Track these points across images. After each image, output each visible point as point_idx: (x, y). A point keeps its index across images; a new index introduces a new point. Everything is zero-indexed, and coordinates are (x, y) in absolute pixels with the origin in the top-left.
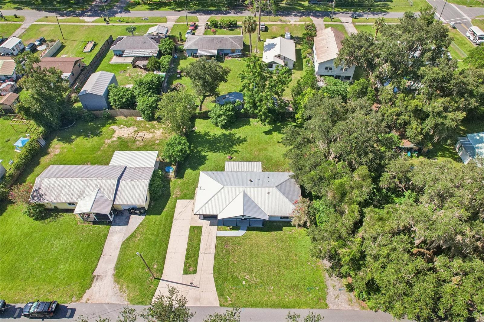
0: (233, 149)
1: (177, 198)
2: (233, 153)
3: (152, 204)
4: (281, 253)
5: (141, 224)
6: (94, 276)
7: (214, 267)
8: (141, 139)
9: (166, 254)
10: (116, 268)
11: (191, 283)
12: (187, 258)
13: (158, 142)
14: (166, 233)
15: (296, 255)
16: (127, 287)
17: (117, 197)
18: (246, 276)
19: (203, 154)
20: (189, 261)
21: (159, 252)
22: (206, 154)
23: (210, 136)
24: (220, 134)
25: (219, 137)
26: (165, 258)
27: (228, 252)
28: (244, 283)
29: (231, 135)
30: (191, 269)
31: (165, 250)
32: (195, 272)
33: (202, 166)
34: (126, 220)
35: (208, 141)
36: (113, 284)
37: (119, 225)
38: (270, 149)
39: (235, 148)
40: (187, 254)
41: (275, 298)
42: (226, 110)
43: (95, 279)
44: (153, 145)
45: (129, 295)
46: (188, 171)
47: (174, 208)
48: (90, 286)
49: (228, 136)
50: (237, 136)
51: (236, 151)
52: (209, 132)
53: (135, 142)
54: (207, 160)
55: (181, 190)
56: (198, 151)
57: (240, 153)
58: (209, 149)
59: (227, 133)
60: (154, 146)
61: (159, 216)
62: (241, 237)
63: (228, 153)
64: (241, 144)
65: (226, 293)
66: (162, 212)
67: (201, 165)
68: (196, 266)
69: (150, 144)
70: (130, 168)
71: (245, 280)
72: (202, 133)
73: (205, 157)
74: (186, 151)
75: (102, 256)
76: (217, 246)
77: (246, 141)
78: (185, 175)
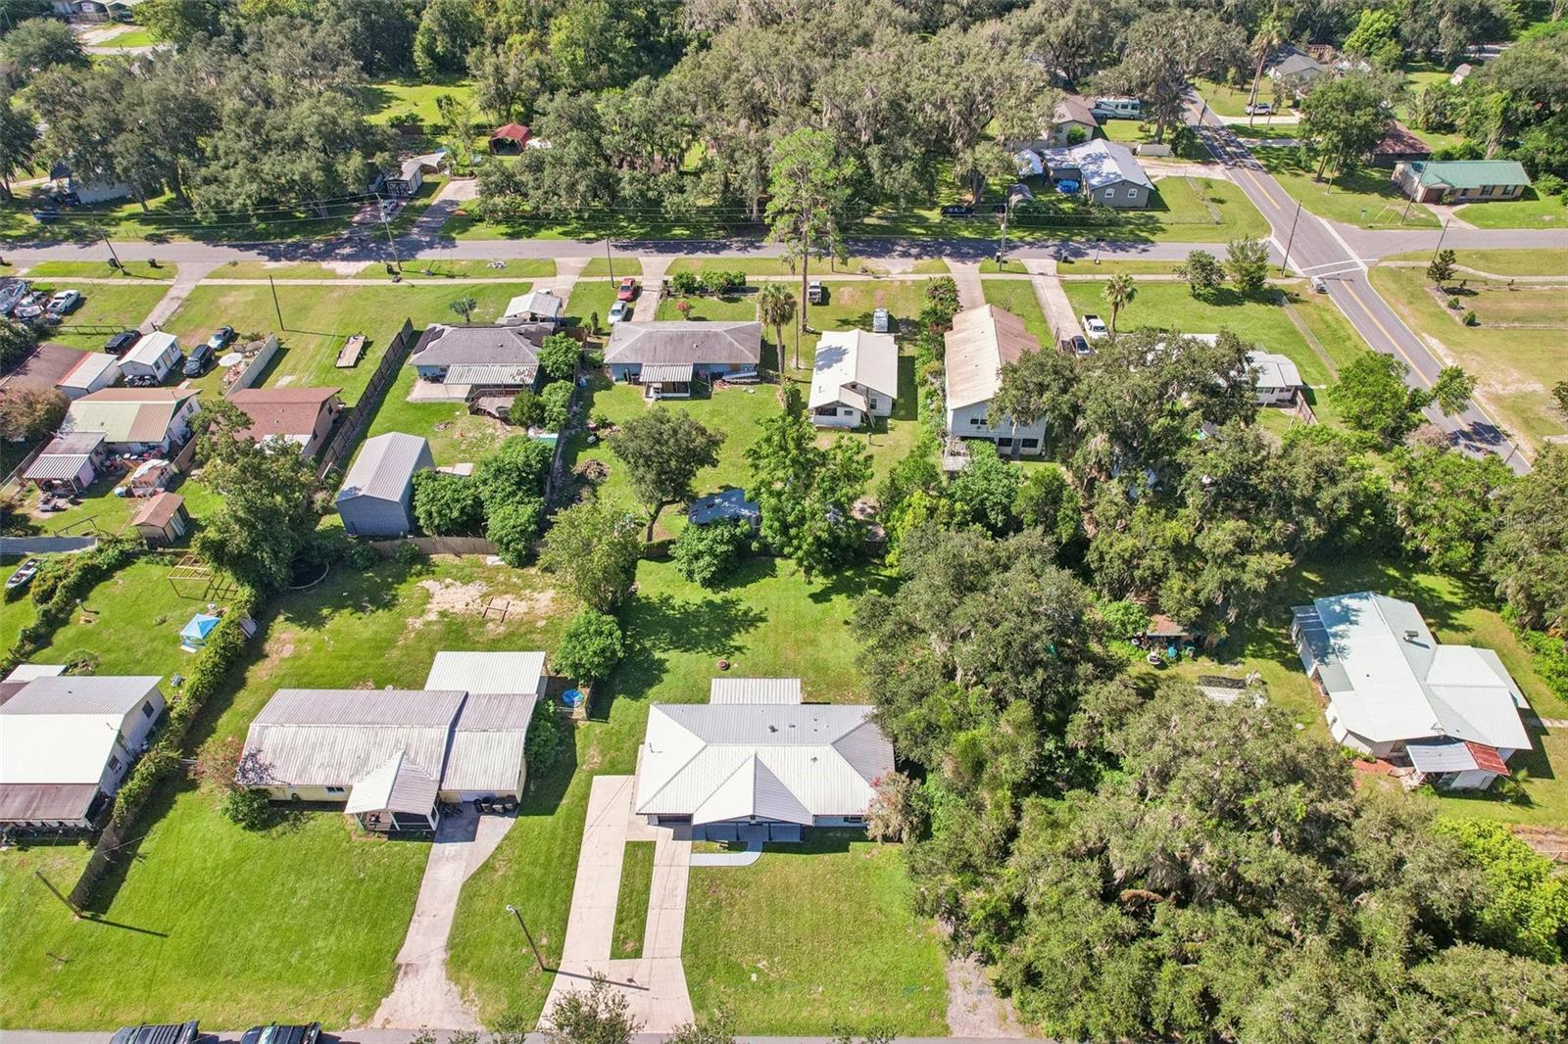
0: (732, 643)
1: (593, 773)
2: (731, 654)
3: (532, 788)
4: (844, 907)
5: (507, 838)
6: (399, 967)
7: (685, 941)
8: (499, 617)
9: (568, 910)
10: (451, 945)
11: (630, 980)
12: (619, 921)
13: (541, 623)
14: (568, 860)
15: (880, 910)
16: (479, 991)
17: (448, 772)
18: (759, 961)
19: (657, 655)
20: (623, 927)
21: (552, 907)
22: (663, 656)
23: (673, 608)
24: (699, 602)
25: (697, 611)
26: (566, 921)
27: (717, 905)
28: (754, 977)
29: (728, 604)
30: (630, 946)
31: (567, 902)
32: (637, 954)
33: (655, 689)
34: (471, 828)
35: (668, 622)
36: (444, 984)
37: (452, 839)
38: (825, 642)
39: (738, 639)
40: (620, 911)
41: (826, 1012)
42: (714, 541)
43: (401, 972)
44: (531, 632)
45: (482, 1010)
46: (620, 702)
47: (586, 797)
48: (390, 989)
49: (719, 607)
50: (743, 607)
51: (739, 649)
52: (670, 597)
53: (483, 623)
54: (668, 671)
55: (602, 751)
56: (644, 649)
57: (748, 653)
58: (671, 643)
59: (717, 598)
60: (534, 636)
61: (550, 818)
62: (749, 867)
63: (719, 653)
64: (751, 630)
65: (711, 1001)
66: (556, 806)
67: (651, 686)
68: (641, 939)
69: (523, 629)
70: (478, 696)
71: (758, 971)
72: (655, 600)
73: (662, 662)
74: (614, 652)
75: (415, 917)
76: (690, 891)
77: (764, 620)
78: (612, 713)
